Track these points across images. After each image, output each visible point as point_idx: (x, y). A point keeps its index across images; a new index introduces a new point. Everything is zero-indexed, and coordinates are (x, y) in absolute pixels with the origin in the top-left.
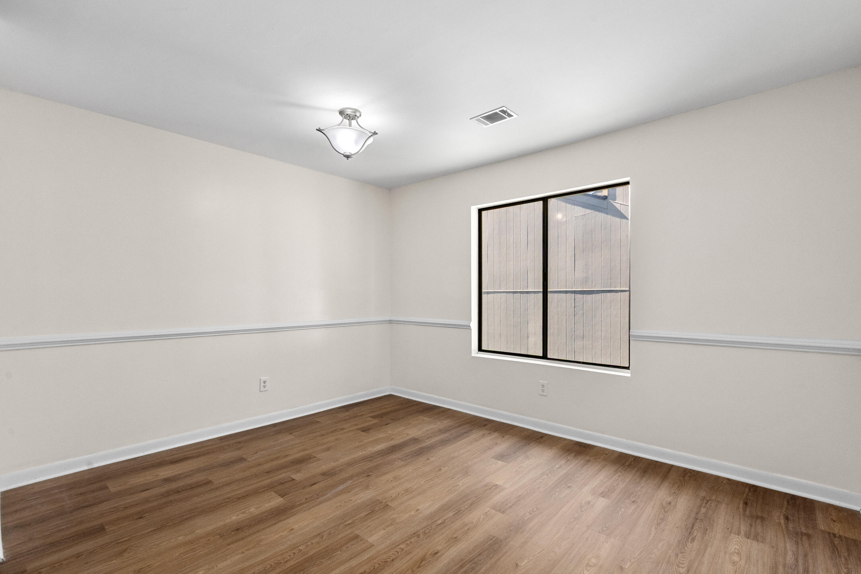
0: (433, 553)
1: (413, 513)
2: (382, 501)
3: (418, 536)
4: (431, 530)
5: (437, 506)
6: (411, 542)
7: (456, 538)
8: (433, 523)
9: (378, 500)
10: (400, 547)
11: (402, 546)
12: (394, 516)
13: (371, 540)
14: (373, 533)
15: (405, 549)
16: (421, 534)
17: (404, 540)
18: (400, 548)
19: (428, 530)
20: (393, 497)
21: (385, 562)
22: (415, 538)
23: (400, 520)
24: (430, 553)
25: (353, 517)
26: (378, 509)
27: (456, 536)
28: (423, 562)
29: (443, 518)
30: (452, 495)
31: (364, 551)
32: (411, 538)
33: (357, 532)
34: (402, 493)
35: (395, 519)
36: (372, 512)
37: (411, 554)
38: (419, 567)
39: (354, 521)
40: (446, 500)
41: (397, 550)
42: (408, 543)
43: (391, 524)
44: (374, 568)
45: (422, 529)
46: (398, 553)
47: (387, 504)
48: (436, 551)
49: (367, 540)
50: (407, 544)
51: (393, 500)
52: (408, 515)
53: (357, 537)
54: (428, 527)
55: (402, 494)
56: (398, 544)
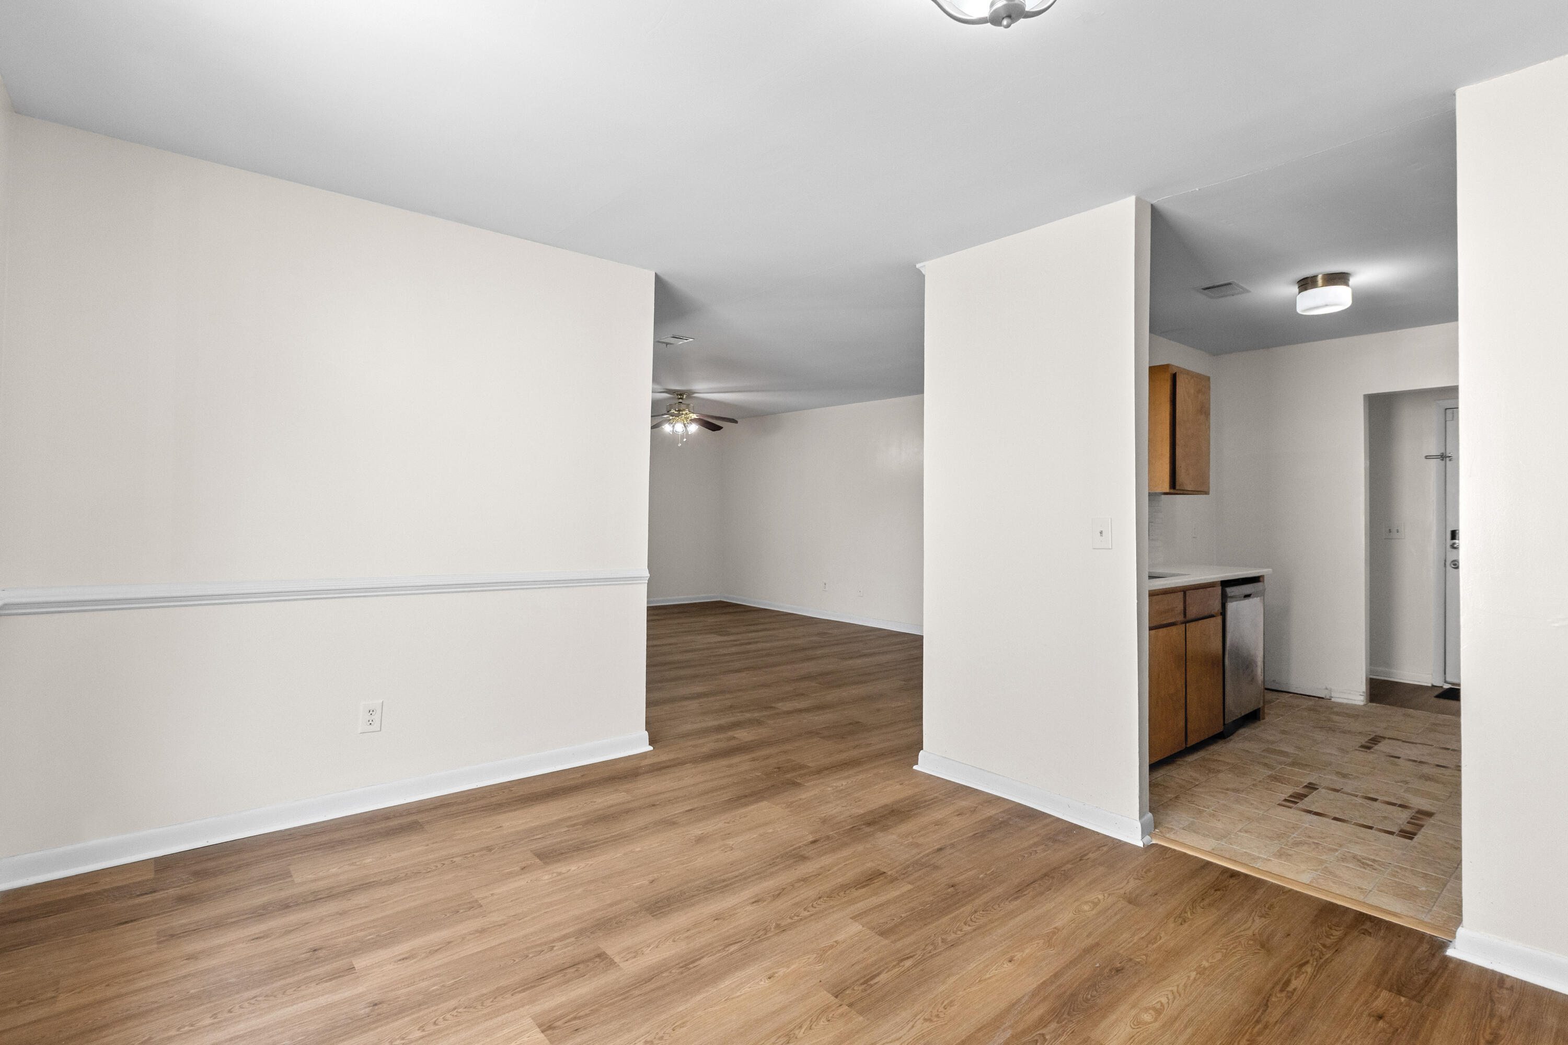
0: (760, 903)
1: (782, 971)
2: (850, 1009)
3: (778, 926)
4: (754, 935)
5: (725, 984)
6: (791, 918)
7: (716, 919)
8: (746, 947)
9: (861, 1012)
10: (809, 913)
11: (806, 913)
12: (819, 967)
13: (856, 927)
14: (857, 938)
15: (802, 910)
16: (772, 930)
17: (802, 922)
18: (808, 911)
19: (760, 935)
20: (824, 1019)
21: (831, 897)
22: (783, 924)
23: (809, 958)
24: (765, 903)
25: (904, 973)
26: (855, 988)
27: (716, 921)
28: (777, 894)
29: (724, 953)
30: (680, 1009)
31: (865, 913)
32: (792, 924)
33: (885, 942)
34: (803, 1030)
35: (819, 962)
36: (867, 981)
37: (794, 902)
38: (784, 889)
39: (898, 964)
40: (699, 998)
41: (813, 909)
42: (796, 918)
43: (824, 951)
44: (845, 891)
45: (768, 938)
46: (812, 906)
47: (837, 1000)
48: (755, 904)
49: (863, 927)
50: (798, 916)
51: (826, 1009)
52: (793, 967)
53: (883, 934)
54: (757, 940)
55: (801, 1027)
56: (813, 917)
